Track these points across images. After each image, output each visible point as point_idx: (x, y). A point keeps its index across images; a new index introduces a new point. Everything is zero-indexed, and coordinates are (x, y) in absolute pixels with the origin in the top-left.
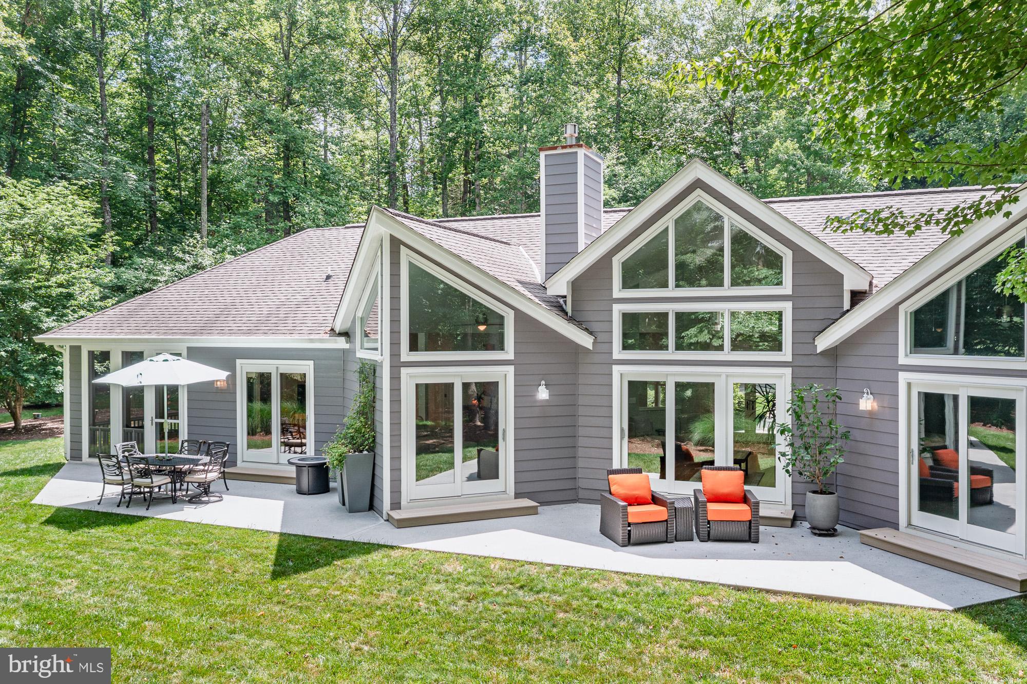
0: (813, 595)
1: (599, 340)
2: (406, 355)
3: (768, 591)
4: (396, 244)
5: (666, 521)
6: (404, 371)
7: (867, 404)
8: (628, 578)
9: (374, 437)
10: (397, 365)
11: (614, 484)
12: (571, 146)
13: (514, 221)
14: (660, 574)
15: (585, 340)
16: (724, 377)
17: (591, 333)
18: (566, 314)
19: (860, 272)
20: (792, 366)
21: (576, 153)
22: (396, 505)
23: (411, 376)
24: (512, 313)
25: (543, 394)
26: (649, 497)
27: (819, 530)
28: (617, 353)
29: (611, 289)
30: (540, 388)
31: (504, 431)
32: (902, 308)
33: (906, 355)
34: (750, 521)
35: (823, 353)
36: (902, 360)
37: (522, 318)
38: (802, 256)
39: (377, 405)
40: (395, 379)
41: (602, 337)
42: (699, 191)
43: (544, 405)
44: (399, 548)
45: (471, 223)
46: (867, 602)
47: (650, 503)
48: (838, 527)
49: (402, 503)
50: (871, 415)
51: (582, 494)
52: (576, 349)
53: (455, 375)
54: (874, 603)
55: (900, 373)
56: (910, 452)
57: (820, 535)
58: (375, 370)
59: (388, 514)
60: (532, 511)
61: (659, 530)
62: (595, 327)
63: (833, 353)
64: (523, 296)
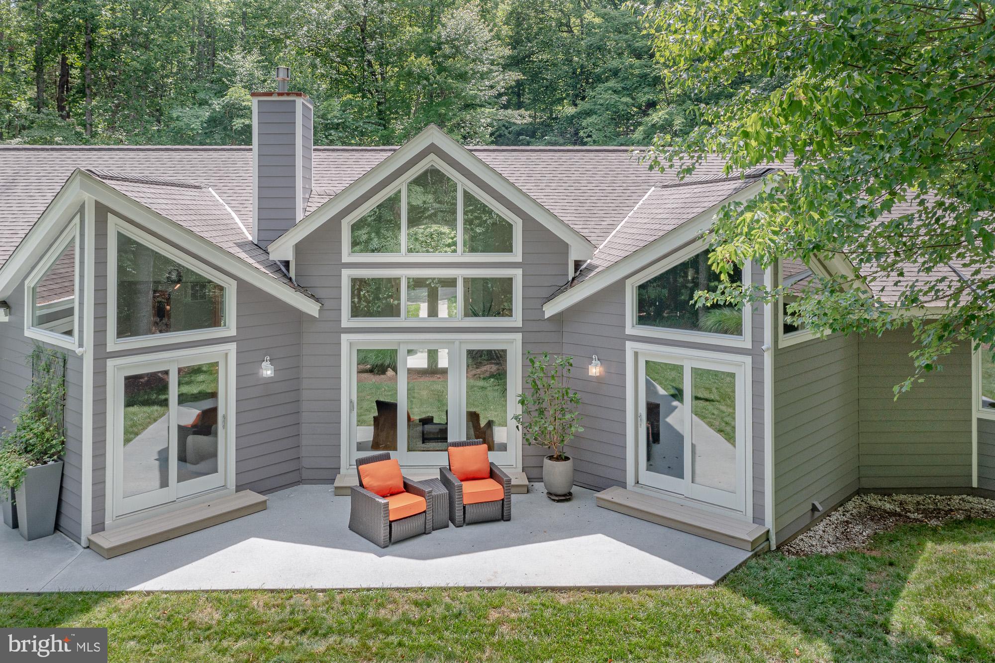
0: (595, 587)
1: (325, 307)
2: (113, 343)
3: (553, 589)
4: (102, 211)
5: (425, 512)
6: (111, 363)
7: (595, 370)
8: (413, 596)
9: (63, 443)
10: (101, 356)
11: (367, 476)
12: (288, 94)
13: (195, 155)
14: (443, 585)
15: (311, 308)
16: (457, 343)
17: (317, 300)
18: (290, 279)
19: (585, 244)
20: (522, 332)
21: (295, 101)
22: (99, 526)
23: (119, 368)
24: (234, 283)
25: (267, 371)
26: (402, 486)
27: (556, 495)
28: (346, 320)
29: (340, 253)
30: (264, 364)
31: (225, 417)
32: (628, 282)
33: (633, 326)
34: (503, 500)
35: (550, 319)
36: (629, 330)
37: (244, 287)
38: (531, 225)
39: (70, 403)
40: (100, 373)
41: (328, 304)
42: (432, 156)
43: (269, 382)
44: (127, 593)
45: (141, 154)
46: (644, 587)
47: (403, 492)
48: (574, 489)
49: (106, 523)
50: (598, 380)
51: (305, 474)
52: (299, 316)
53: (171, 361)
54: (650, 588)
55: (627, 342)
56: (637, 416)
57: (558, 501)
58: (65, 361)
59: (89, 540)
60: (261, 507)
61: (418, 523)
62: (320, 293)
63: (560, 318)
64: (250, 265)
